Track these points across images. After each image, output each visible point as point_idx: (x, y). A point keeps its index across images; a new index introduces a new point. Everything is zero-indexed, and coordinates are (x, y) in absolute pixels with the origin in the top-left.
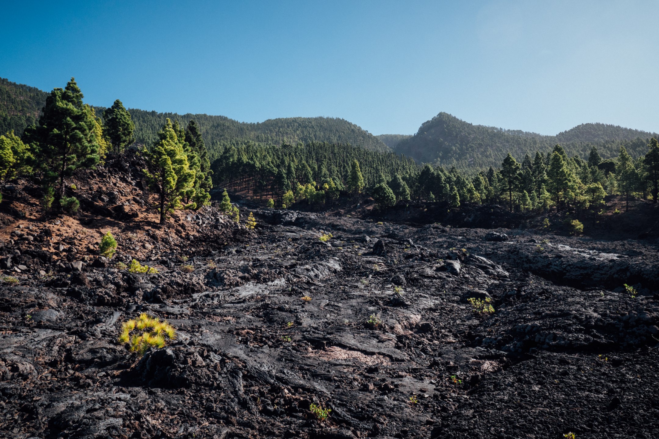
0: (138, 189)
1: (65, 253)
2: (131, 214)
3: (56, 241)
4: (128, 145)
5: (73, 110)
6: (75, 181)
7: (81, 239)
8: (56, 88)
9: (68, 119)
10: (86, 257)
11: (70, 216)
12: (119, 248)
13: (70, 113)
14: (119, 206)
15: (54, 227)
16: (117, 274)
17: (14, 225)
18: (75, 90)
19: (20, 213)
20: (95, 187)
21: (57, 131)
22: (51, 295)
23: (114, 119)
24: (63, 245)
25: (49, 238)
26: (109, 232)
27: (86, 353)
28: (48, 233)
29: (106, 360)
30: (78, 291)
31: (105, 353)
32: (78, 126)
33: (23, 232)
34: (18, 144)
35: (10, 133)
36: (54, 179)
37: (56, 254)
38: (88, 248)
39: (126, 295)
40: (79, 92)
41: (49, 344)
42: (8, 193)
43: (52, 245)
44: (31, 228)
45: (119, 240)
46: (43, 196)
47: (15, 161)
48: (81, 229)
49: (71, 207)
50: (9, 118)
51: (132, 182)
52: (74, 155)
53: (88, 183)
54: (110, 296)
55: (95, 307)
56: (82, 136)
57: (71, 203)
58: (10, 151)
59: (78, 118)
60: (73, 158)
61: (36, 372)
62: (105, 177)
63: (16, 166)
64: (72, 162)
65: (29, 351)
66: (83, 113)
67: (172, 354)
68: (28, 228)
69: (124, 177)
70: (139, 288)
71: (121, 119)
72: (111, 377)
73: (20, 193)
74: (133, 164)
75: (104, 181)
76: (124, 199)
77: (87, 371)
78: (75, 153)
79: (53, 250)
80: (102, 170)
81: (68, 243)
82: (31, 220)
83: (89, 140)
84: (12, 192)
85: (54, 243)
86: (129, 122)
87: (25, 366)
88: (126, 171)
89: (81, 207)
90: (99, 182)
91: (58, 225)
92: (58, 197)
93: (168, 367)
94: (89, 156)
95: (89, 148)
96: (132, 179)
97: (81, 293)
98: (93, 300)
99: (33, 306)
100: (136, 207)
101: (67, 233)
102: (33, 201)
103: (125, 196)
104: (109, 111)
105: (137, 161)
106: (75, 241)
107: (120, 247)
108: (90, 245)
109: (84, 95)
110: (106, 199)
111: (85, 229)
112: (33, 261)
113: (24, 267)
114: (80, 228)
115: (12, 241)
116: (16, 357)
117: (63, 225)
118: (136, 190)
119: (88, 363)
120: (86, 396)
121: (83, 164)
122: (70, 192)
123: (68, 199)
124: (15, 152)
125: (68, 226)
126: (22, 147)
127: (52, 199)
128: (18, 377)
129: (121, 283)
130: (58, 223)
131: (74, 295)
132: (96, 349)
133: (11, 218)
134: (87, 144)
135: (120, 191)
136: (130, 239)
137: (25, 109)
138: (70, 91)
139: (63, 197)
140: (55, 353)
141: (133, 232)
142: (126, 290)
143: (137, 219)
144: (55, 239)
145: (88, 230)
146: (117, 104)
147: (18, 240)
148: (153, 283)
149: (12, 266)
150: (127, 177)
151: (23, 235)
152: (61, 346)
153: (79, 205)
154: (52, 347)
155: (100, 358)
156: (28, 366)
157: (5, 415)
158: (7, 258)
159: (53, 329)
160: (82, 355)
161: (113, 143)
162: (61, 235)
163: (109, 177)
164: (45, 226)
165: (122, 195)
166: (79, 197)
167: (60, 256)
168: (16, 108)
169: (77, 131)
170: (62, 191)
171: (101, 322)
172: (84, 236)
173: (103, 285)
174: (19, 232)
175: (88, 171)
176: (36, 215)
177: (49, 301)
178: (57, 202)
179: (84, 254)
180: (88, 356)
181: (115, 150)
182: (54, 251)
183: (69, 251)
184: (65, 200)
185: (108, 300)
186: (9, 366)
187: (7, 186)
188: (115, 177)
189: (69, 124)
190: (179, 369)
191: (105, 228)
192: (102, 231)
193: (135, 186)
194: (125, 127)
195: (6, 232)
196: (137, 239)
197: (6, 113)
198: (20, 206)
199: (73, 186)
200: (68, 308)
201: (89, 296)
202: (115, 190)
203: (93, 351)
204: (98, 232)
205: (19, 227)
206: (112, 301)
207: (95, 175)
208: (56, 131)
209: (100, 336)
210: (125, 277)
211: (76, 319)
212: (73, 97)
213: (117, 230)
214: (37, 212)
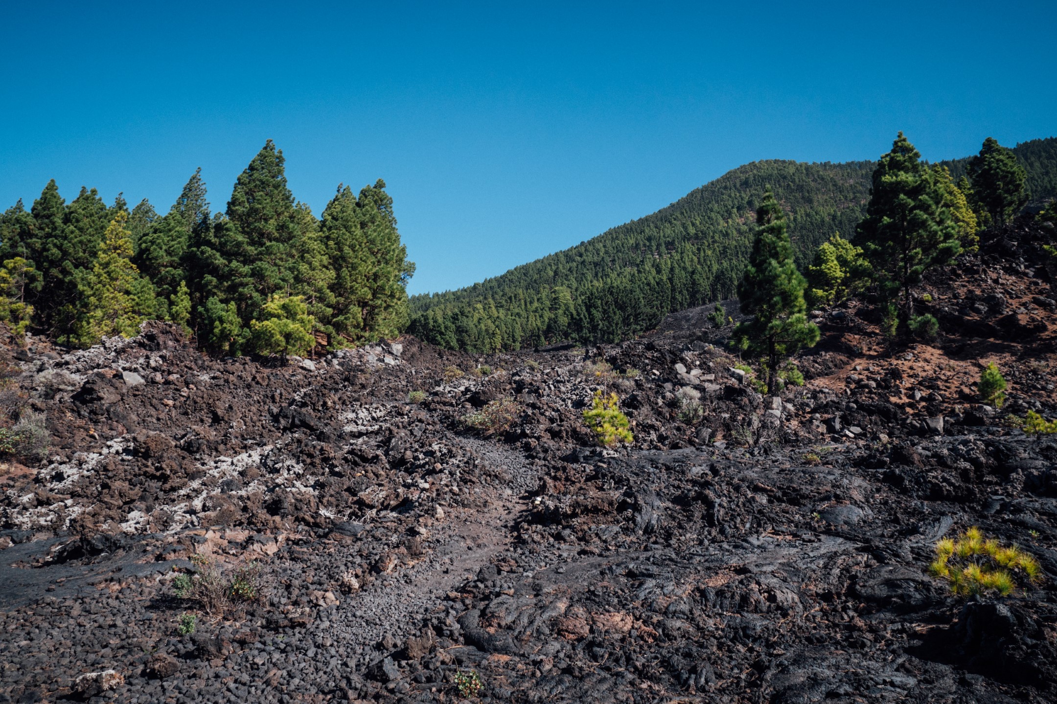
0: (1040, 281)
1: (924, 404)
2: (1032, 327)
3: (908, 385)
4: (1018, 208)
5: (906, 182)
6: (929, 288)
7: (948, 379)
8: (884, 155)
9: (902, 196)
10: (957, 407)
11: (928, 344)
12: (1016, 389)
13: (904, 187)
14: (1007, 316)
15: (903, 364)
16: (975, 444)
17: (849, 368)
18: (906, 150)
19: (855, 349)
20: (962, 292)
21: (888, 220)
22: (858, 481)
23: (986, 173)
24: (920, 390)
25: (898, 382)
26: (993, 364)
27: (878, 585)
28: (896, 374)
29: (909, 603)
30: (900, 476)
31: (912, 589)
32: (918, 203)
33: (861, 377)
34: (847, 250)
35: (834, 237)
36: (894, 292)
37: (911, 405)
38: (961, 392)
39: (995, 480)
40: (912, 150)
41: (828, 564)
42: (836, 323)
43: (903, 391)
44: (871, 369)
45: (1014, 375)
46: (882, 320)
47: (843, 275)
48: (947, 362)
49: (926, 331)
50: (839, 214)
51: (1027, 271)
52: (918, 250)
53: (950, 288)
54: (950, 484)
55: (926, 503)
56: (925, 216)
57: (926, 323)
58: (835, 262)
59: (915, 192)
60: (917, 253)
61: (801, 606)
62: (977, 272)
63: (845, 282)
64: (917, 261)
65: (796, 571)
66: (922, 181)
67: (1009, 614)
68: (868, 369)
69: (1011, 265)
70: (1017, 467)
71: (998, 168)
72: (908, 636)
73: (852, 321)
74: (1025, 241)
75: (976, 280)
76: (1015, 303)
77: (876, 616)
78: (919, 247)
79: (905, 400)
80: (970, 262)
81: (928, 388)
82: (870, 357)
83: (938, 219)
84: (842, 321)
85: (906, 389)
86: (1015, 169)
87: (786, 595)
88: (1014, 256)
89: (942, 327)
90: (968, 282)
91: (909, 360)
92: (904, 318)
93: (1002, 640)
94: (941, 245)
95: (940, 233)
96: (1026, 267)
97: (903, 479)
98: (923, 490)
99: (827, 498)
100: (1040, 314)
101: (925, 371)
102: (871, 328)
103: (1018, 297)
104: (975, 163)
105: (1033, 233)
106: (939, 383)
107: (1018, 386)
108: (963, 387)
109: (920, 153)
110: (983, 308)
111: (952, 362)
112: (870, 420)
113: (857, 430)
114: (944, 361)
115: (848, 390)
116: (775, 580)
117: (917, 360)
118: (1036, 284)
119: (882, 604)
120: (848, 664)
121: (935, 261)
122: (922, 307)
123: (919, 319)
124: (842, 261)
125: (926, 360)
126: (851, 252)
127: (896, 322)
128: (776, 610)
129: (983, 459)
130: (910, 356)
131: (893, 481)
132: (897, 580)
133: (844, 358)
134: (935, 227)
135: (1006, 291)
136: (1035, 372)
137: (858, 195)
138: (899, 154)
139: (912, 317)
140: (834, 580)
141: (1038, 358)
142: (993, 471)
143: (1044, 335)
144: (907, 383)
145: (957, 363)
146: (989, 146)
147: (856, 388)
148: (1046, 458)
149: (842, 429)
150: (1017, 264)
151: (862, 380)
152: (843, 569)
153: (937, 326)
154: (831, 569)
155: (901, 597)
156: (790, 596)
157: (732, 669)
158: (834, 418)
159: (846, 538)
160: (873, 588)
161: (990, 211)
162: (915, 376)
163: (985, 271)
164: (891, 365)
165: (1011, 298)
166: (935, 312)
167: (917, 408)
168: (846, 198)
169: (918, 211)
170: (909, 308)
171: (918, 532)
172: (952, 373)
173: (949, 463)
174: (856, 377)
175: (947, 269)
176: (877, 349)
177: (851, 492)
178: (903, 325)
179: (954, 403)
180: (882, 592)
181: (996, 222)
182: (907, 401)
183: (930, 399)
184: (914, 320)
185: (947, 490)
186: (765, 592)
187: (834, 313)
188: (996, 269)
189: (904, 204)
190: (1024, 647)
191: (987, 357)
192: (982, 361)
193: (1034, 276)
194: (1008, 179)
195: (839, 378)
196: (1048, 370)
197: (835, 208)
198: (853, 339)
199: (926, 296)
200: (881, 503)
201: (916, 484)
202: (998, 290)
203: (890, 584)
204: (975, 365)
205: (855, 369)
206: (956, 493)
207: (960, 272)
208: (886, 220)
209: (910, 557)
210: (991, 448)
211: (888, 521)
212: (905, 161)
213: (1008, 357)
214: (878, 344)
